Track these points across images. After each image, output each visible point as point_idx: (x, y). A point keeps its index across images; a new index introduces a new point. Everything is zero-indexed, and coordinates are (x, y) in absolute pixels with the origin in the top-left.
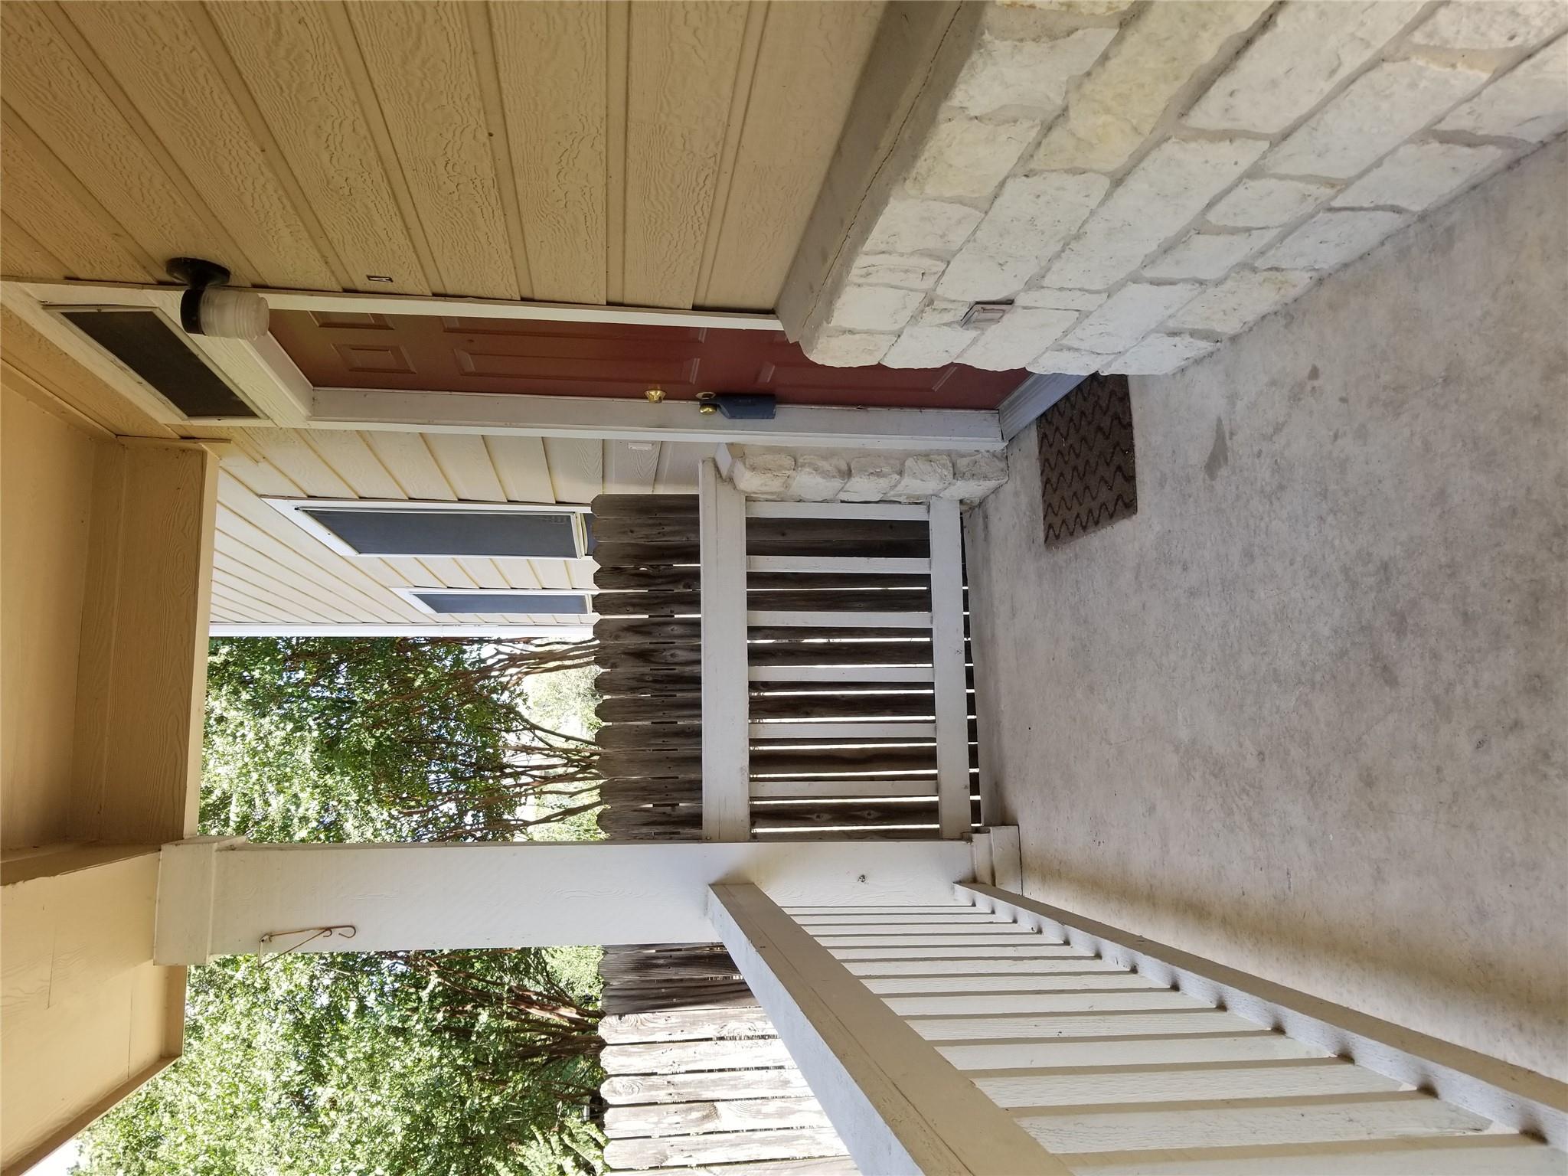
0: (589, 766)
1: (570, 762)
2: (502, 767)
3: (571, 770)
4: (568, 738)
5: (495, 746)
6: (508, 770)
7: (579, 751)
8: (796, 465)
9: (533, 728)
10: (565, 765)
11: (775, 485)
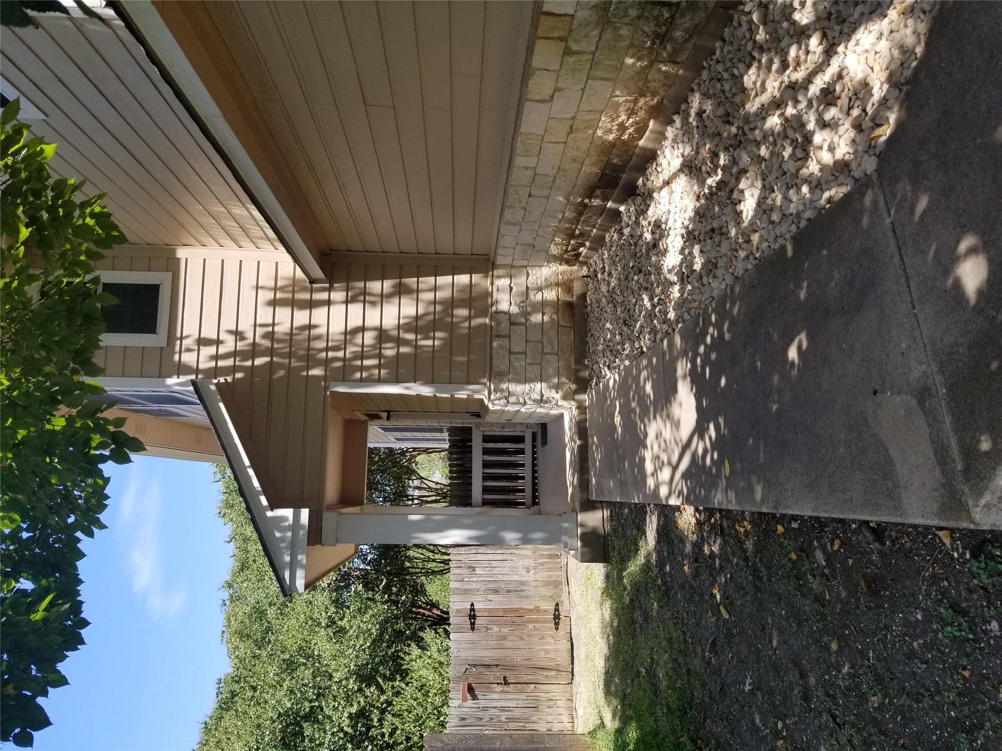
0: (446, 496)
1: (438, 495)
2: (407, 496)
3: (438, 498)
4: (437, 483)
5: (403, 487)
6: (410, 498)
7: (442, 490)
8: (492, 426)
9: (422, 478)
10: (435, 496)
11: (488, 429)
